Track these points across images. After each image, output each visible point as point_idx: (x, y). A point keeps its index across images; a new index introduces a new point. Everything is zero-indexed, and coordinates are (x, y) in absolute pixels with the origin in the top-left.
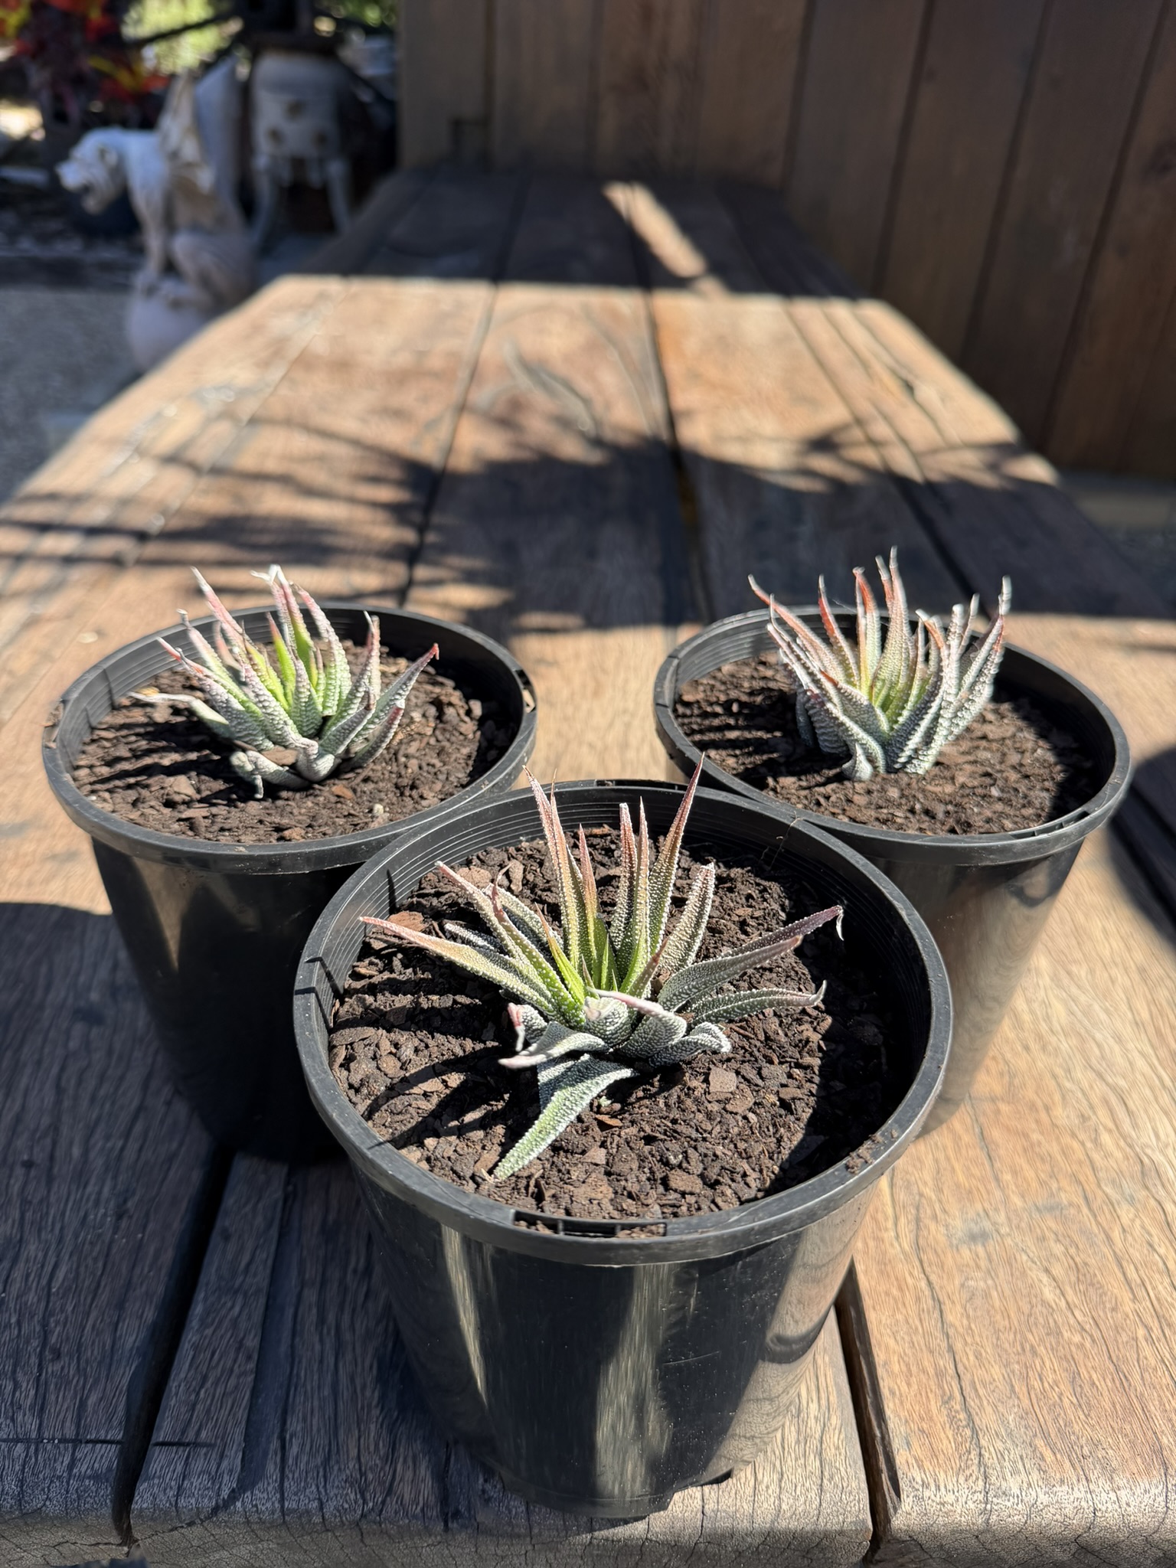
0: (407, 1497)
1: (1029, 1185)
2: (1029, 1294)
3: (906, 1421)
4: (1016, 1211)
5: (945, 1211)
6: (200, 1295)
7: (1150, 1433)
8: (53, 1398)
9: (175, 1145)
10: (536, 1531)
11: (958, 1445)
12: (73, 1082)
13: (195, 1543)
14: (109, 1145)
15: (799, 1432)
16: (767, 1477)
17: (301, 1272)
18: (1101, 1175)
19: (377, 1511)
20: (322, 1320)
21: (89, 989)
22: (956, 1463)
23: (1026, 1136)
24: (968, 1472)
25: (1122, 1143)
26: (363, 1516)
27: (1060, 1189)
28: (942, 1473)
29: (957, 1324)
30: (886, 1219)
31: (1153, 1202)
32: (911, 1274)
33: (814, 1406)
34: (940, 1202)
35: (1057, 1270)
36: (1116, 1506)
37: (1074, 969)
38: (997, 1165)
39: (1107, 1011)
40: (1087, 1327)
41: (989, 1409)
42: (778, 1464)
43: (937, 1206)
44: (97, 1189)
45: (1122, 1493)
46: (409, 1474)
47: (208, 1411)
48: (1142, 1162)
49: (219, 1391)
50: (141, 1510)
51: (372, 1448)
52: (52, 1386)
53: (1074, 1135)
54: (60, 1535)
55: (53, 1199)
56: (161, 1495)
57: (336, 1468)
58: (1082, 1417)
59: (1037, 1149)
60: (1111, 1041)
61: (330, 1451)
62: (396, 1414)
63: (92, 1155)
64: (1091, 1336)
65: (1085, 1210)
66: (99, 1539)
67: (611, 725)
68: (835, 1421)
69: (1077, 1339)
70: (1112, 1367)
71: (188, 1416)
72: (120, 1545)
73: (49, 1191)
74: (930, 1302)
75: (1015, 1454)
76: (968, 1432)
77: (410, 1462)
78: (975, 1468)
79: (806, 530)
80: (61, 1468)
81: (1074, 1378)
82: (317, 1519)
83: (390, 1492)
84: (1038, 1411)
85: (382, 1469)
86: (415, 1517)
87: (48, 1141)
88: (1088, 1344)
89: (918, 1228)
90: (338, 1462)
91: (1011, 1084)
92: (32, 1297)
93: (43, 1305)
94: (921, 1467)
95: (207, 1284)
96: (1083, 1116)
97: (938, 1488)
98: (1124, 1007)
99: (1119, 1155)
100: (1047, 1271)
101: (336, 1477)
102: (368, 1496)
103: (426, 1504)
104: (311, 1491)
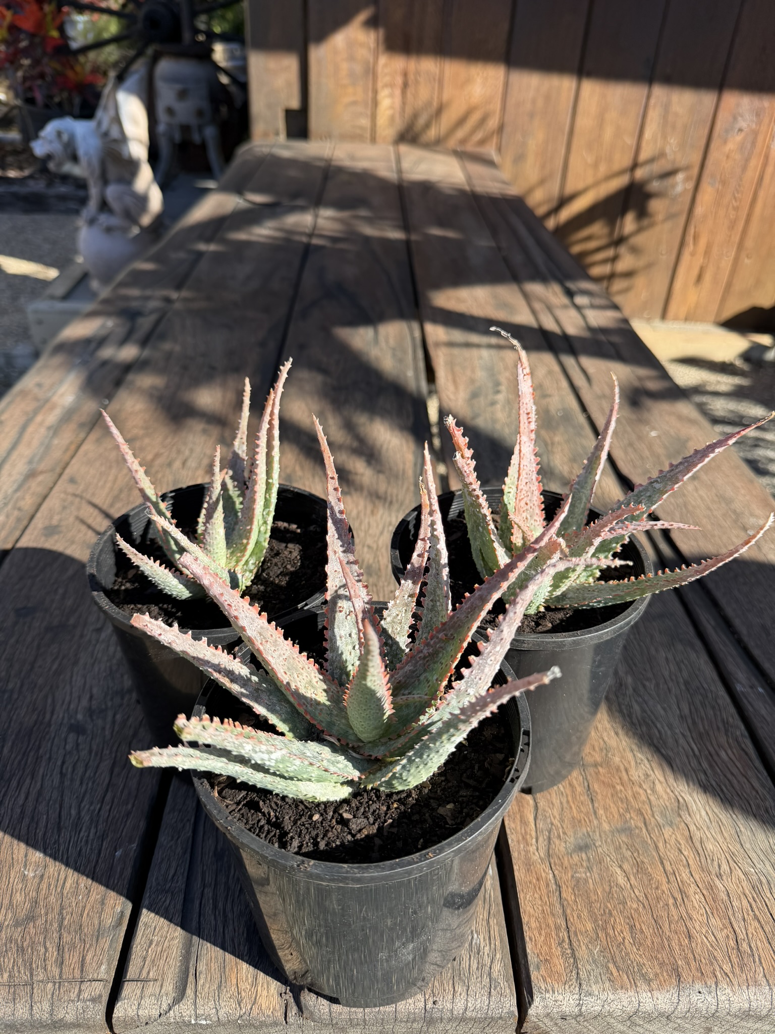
0: (263, 1006)
1: (614, 817)
2: (610, 881)
3: (538, 955)
4: (605, 832)
5: (565, 833)
6: (147, 895)
7: (672, 959)
8: (68, 957)
9: (130, 806)
10: (334, 1022)
11: (566, 968)
12: (70, 770)
14: (92, 808)
15: (478, 963)
16: (459, 988)
17: (203, 879)
18: (654, 809)
19: (247, 1013)
20: (215, 907)
21: (76, 713)
22: (564, 978)
23: (614, 787)
24: (570, 983)
25: (668, 790)
26: (240, 1016)
27: (631, 818)
28: (557, 985)
29: (569, 899)
30: (532, 838)
31: (683, 824)
32: (544, 870)
33: (487, 948)
34: (563, 828)
35: (626, 866)
36: (651, 1000)
37: (647, 684)
38: (596, 805)
39: (664, 709)
40: (641, 899)
41: (584, 948)
42: (466, 981)
43: (561, 830)
44: (86, 834)
45: (655, 992)
46: (265, 993)
47: (154, 960)
48: (678, 800)
49: (159, 949)
50: (118, 1017)
51: (244, 979)
52: (66, 950)
53: (641, 786)
55: (61, 840)
56: (129, 1009)
57: (225, 990)
58: (635, 950)
59: (619, 795)
60: (666, 728)
61: (221, 982)
63: (83, 814)
64: (643, 904)
65: (644, 830)
67: (382, 533)
68: (498, 956)
69: (635, 906)
70: (653, 921)
71: (142, 964)
73: (59, 837)
74: (554, 887)
75: (597, 971)
76: (572, 960)
77: (266, 987)
78: (574, 980)
80: (73, 996)
81: (632, 928)
82: (215, 1019)
83: (254, 1004)
84: (610, 947)
85: (250, 990)
86: (268, 1016)
87: (57, 806)
88: (641, 910)
89: (549, 842)
90: (225, 987)
91: (606, 755)
92: (52, 899)
93: (59, 902)
94: (545, 981)
95: (150, 888)
96: (647, 775)
97: (554, 992)
98: (675, 707)
99: (665, 797)
100: (620, 867)
101: (225, 995)
102: (242, 1005)
103: (274, 1009)
104: (211, 1004)
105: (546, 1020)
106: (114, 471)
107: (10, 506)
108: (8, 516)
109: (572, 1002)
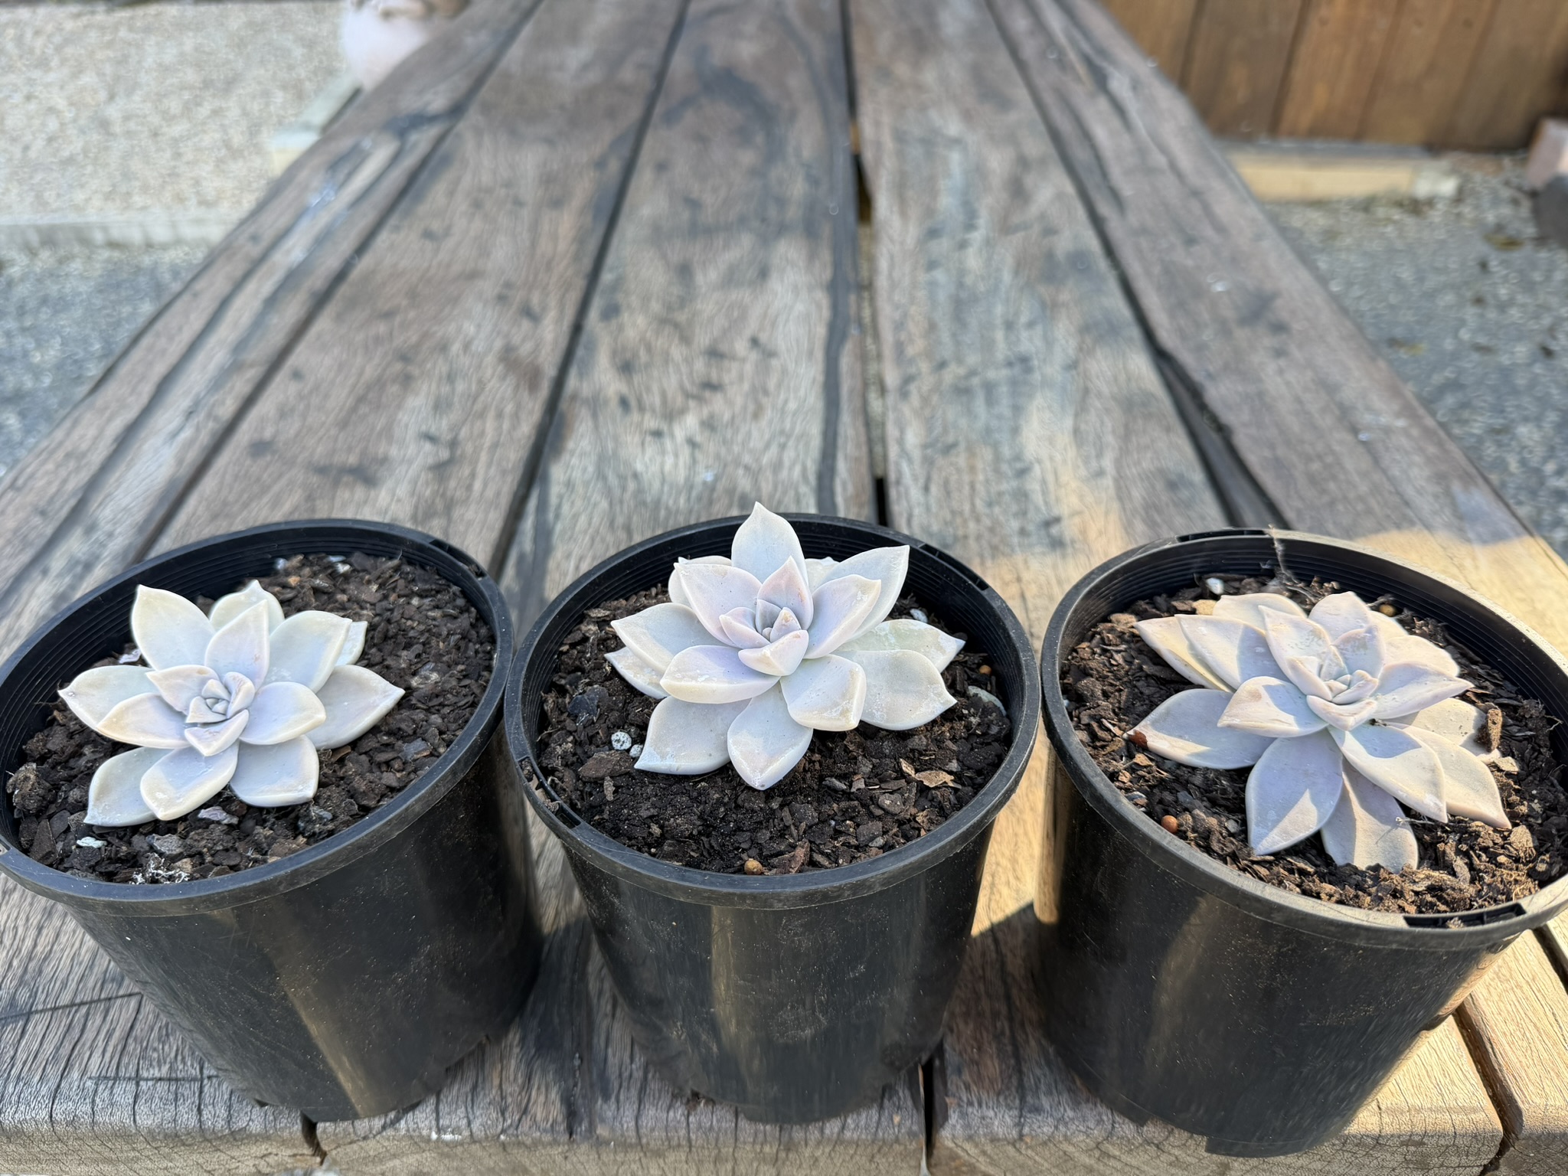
0: (539, 1117)
3: (961, 1054)
5: (1017, 878)
10: (644, 1141)
11: (1001, 1072)
13: (372, 1153)
19: (515, 1125)
22: (998, 1086)
24: (1007, 1093)
26: (503, 1131)
28: (986, 1095)
34: (1014, 870)
41: (1033, 1043)
46: (542, 1099)
51: (512, 1078)
54: (263, 1148)
61: (477, 1082)
62: (533, 1051)
66: (295, 1151)
67: (767, 446)
72: (313, 1155)
74: (994, 955)
75: (1051, 1078)
76: (1012, 1062)
77: (543, 1089)
78: (1013, 1089)
79: (977, 236)
82: (466, 1133)
83: (525, 1112)
85: (520, 1093)
86: (545, 1131)
90: (483, 1089)
94: (968, 1088)
97: (980, 1105)
101: (482, 1101)
102: (507, 1115)
103: (555, 1121)
104: (461, 1112)
105: (968, 1146)
106: (359, 360)
107: (201, 416)
108: (198, 429)
109: (1008, 1119)
